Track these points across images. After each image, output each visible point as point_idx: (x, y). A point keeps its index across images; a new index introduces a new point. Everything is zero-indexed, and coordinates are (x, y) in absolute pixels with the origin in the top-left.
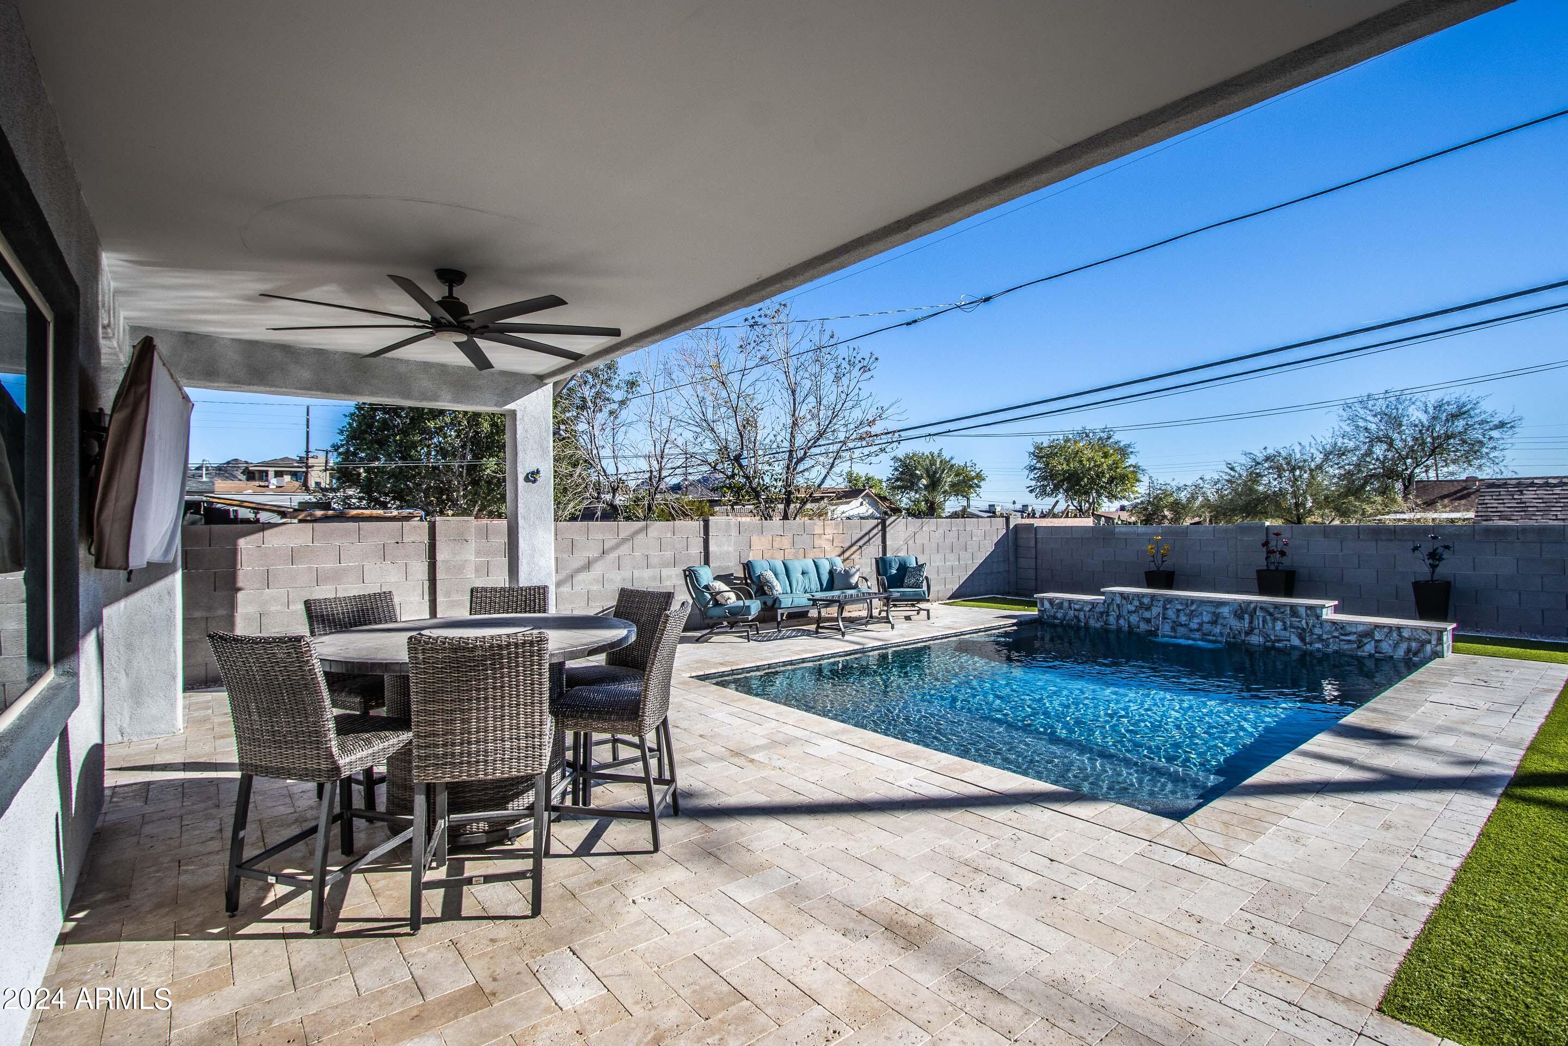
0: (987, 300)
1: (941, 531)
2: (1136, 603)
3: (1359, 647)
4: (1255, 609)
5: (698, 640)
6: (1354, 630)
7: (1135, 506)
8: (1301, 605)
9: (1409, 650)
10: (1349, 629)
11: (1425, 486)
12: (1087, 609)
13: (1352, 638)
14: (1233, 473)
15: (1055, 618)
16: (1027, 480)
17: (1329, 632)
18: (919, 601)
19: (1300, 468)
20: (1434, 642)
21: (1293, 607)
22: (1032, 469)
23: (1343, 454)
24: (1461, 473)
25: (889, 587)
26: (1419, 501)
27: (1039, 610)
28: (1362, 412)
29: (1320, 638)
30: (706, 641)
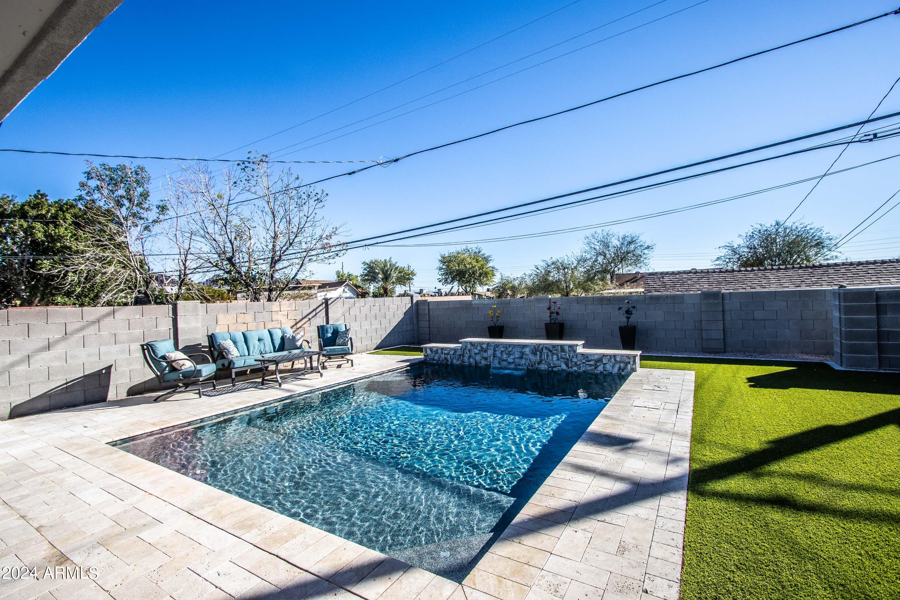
0: (396, 160)
1: (368, 306)
2: (479, 348)
3: (595, 368)
4: (542, 348)
5: (156, 400)
6: (593, 358)
7: (494, 289)
8: (566, 345)
9: (620, 368)
10: (590, 358)
11: (620, 276)
12: (452, 353)
13: (592, 363)
14: (538, 271)
15: (434, 360)
16: (437, 275)
17: (580, 360)
18: (346, 354)
19: (567, 268)
20: (632, 363)
21: (562, 346)
22: (441, 269)
23: (585, 261)
24: (633, 270)
25: (324, 346)
26: (617, 284)
27: (425, 355)
28: (593, 240)
29: (576, 364)
30: (164, 400)
